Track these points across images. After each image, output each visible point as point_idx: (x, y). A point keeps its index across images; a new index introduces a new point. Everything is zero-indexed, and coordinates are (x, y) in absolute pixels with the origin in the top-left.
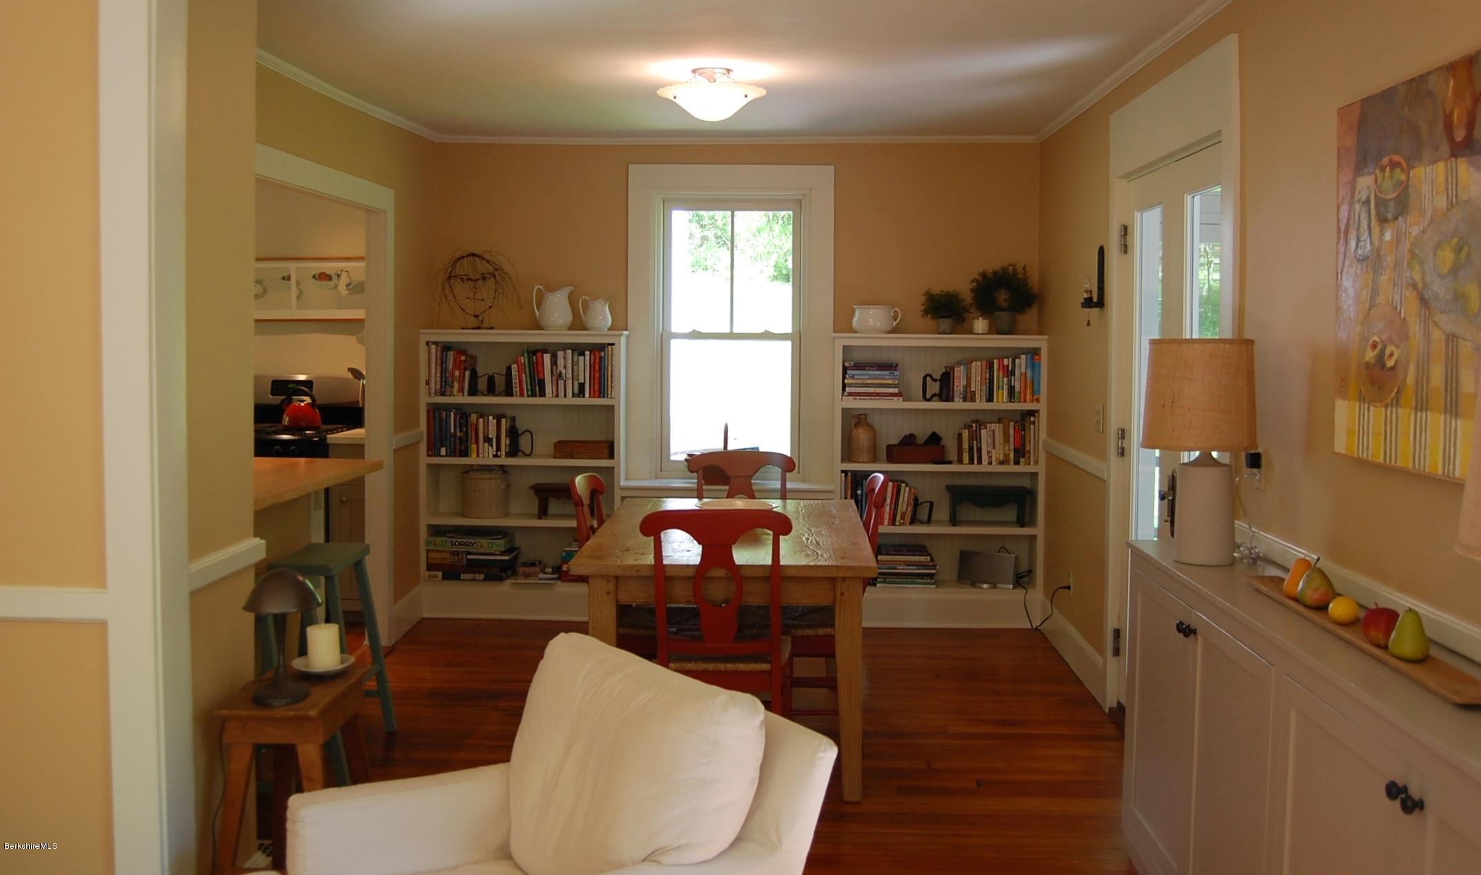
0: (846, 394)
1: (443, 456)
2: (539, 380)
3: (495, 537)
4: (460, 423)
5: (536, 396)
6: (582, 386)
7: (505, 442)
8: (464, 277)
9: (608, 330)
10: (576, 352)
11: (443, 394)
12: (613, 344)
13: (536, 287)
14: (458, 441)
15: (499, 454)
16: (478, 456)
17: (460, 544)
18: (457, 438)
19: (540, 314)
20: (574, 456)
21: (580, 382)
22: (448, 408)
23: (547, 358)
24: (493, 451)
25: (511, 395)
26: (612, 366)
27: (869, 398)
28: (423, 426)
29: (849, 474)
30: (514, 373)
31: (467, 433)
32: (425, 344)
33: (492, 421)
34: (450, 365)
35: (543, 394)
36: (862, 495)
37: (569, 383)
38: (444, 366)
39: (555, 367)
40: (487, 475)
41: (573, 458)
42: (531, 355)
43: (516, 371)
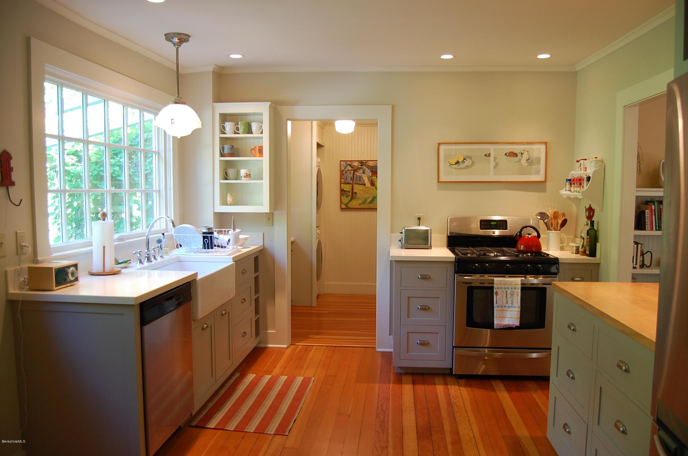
7: (640, 259)
15: (636, 266)
33: (635, 246)
42: (659, 204)
43: (648, 215)
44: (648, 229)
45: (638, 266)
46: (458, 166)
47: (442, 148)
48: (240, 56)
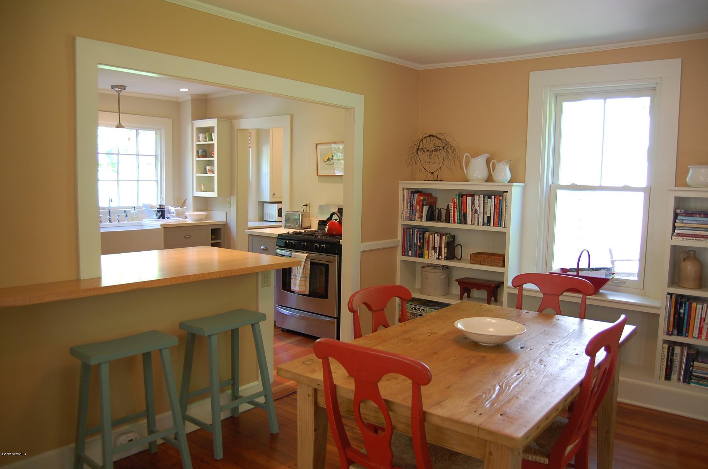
0: (675, 234)
1: (410, 256)
2: (464, 213)
3: (434, 308)
4: (420, 238)
5: (462, 224)
6: (489, 218)
7: (444, 250)
8: (424, 149)
9: (508, 182)
10: (487, 197)
11: (411, 220)
12: (507, 192)
13: (465, 155)
14: (418, 248)
15: (440, 257)
16: (428, 258)
17: (415, 309)
18: (418, 246)
19: (467, 172)
20: (482, 263)
21: (488, 216)
22: (413, 227)
23: (469, 199)
24: (436, 255)
25: (449, 222)
26: (506, 206)
27: (695, 239)
28: (400, 238)
29: (673, 297)
30: (451, 209)
31: (423, 243)
32: (402, 189)
33: (437, 238)
34: (415, 202)
35: (466, 223)
36: (684, 313)
37: (481, 216)
38: (412, 203)
39: (473, 206)
40: (434, 270)
41: (481, 264)
42: (460, 197)
43: (452, 208)
44: (452, 222)
45: (443, 257)
46: (329, 162)
47: (319, 147)
48: (187, 90)
